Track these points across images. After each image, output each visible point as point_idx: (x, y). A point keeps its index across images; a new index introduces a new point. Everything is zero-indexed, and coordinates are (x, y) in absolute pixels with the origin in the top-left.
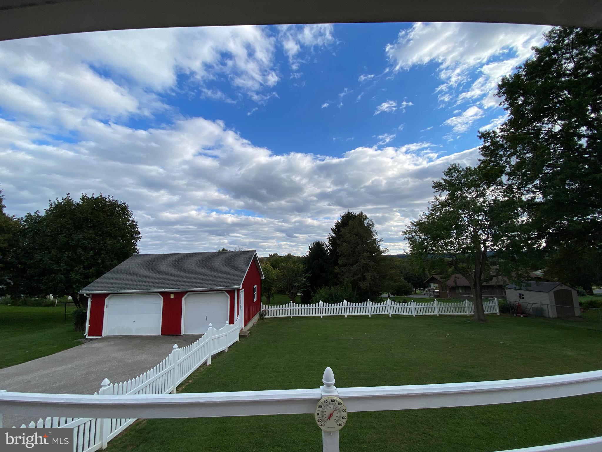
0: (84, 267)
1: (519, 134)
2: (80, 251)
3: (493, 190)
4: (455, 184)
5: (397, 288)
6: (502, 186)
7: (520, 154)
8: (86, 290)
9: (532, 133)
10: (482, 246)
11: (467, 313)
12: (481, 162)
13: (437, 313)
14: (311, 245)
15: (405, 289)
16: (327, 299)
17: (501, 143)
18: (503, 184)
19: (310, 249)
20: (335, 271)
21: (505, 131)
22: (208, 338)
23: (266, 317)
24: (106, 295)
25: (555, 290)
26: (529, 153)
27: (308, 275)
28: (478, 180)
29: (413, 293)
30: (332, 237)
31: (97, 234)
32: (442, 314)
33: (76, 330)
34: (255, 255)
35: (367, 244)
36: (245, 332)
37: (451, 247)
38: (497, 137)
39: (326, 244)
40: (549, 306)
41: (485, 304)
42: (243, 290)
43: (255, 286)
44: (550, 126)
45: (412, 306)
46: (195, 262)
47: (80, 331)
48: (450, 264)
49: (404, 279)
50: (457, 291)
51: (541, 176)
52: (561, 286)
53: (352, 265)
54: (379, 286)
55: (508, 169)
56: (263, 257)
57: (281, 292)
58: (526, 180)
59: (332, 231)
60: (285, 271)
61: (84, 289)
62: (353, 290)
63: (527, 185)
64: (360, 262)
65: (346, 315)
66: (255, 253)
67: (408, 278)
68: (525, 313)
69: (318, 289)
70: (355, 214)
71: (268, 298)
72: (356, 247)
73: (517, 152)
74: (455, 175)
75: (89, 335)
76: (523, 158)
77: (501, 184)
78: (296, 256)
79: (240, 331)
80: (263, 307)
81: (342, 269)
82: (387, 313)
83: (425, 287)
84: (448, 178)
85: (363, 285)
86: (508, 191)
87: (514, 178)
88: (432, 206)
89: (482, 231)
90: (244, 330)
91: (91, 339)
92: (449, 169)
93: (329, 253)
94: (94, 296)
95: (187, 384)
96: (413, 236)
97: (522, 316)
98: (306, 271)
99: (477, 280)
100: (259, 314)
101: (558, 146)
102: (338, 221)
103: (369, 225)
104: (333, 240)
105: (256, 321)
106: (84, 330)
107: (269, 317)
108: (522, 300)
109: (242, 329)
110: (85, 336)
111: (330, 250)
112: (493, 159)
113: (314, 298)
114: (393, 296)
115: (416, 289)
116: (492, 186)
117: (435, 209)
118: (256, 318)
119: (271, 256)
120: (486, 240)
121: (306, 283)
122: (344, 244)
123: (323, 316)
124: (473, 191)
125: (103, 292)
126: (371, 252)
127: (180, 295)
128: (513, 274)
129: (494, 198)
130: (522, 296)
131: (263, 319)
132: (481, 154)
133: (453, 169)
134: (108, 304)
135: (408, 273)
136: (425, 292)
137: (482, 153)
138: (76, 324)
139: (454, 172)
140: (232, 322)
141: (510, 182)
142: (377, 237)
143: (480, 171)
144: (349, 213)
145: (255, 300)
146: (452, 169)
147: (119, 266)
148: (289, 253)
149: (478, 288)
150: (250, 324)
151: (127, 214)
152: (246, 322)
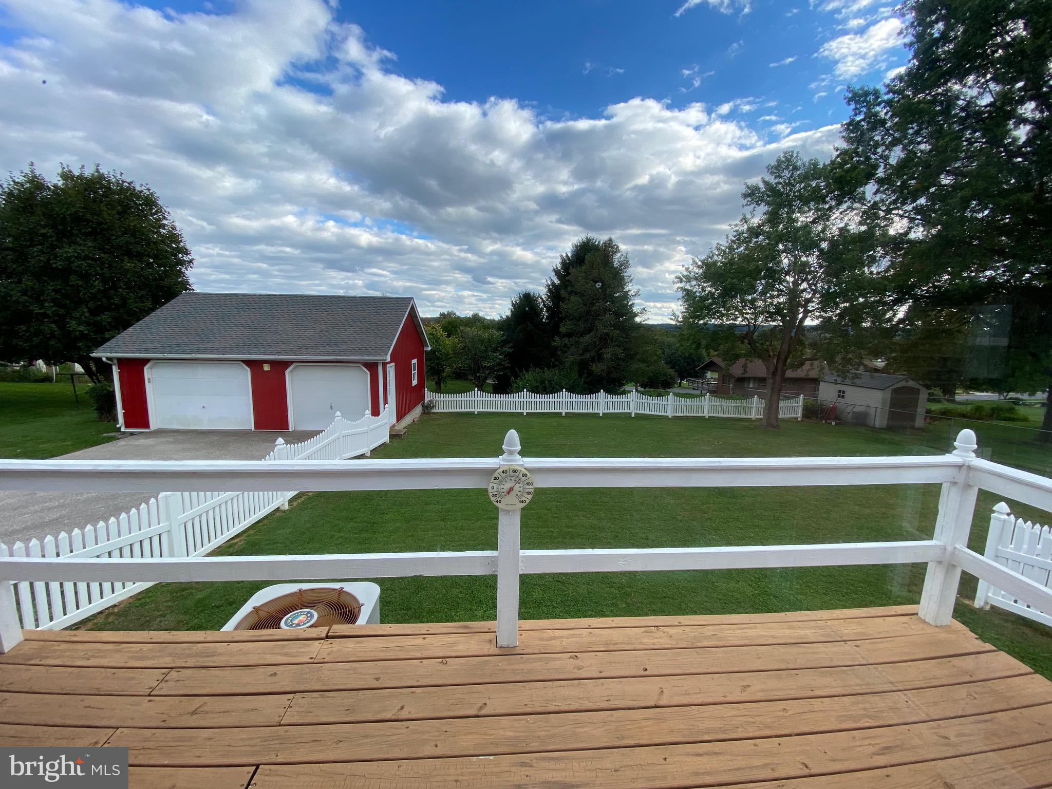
0: (90, 311)
1: (919, 102)
2: (73, 279)
3: (844, 211)
4: (782, 194)
5: (652, 375)
6: (863, 204)
7: (911, 142)
8: (104, 351)
9: (941, 103)
10: (802, 310)
11: (753, 416)
12: (838, 152)
13: (706, 414)
14: (515, 299)
15: (664, 378)
16: (537, 387)
17: (883, 116)
18: (865, 199)
19: (513, 305)
20: (553, 344)
21: (894, 93)
22: (335, 433)
23: (434, 410)
24: (146, 361)
25: (895, 387)
26: (925, 143)
27: (507, 349)
28: (824, 189)
29: (676, 386)
30: (553, 284)
31: (102, 249)
32: (714, 415)
33: (100, 419)
34: (412, 307)
35: (613, 301)
36: (400, 430)
37: (750, 309)
38: (879, 104)
39: (541, 298)
40: (879, 410)
41: (782, 404)
42: (393, 364)
43: (414, 361)
44: (974, 92)
45: (669, 403)
46: (301, 311)
47: (109, 421)
48: (742, 338)
49: (666, 363)
50: (746, 385)
51: (932, 190)
52: (907, 381)
53: (582, 335)
54: (623, 371)
55: (880, 172)
56: (429, 316)
57: (459, 375)
58: (905, 195)
59: (554, 274)
60: (467, 341)
61: (100, 348)
62: (580, 375)
63: (903, 205)
64: (597, 330)
65: (564, 411)
66: (412, 302)
67: (672, 363)
68: (840, 419)
69: (522, 371)
70: (599, 242)
71: (438, 383)
72: (593, 304)
73: (906, 138)
74: (787, 174)
75: (126, 427)
76: (911, 151)
77: (862, 200)
78: (488, 318)
79: (390, 429)
80: (429, 396)
81: (566, 340)
82: (628, 411)
83: (697, 377)
84: (773, 181)
85: (597, 368)
86: (870, 214)
87: (887, 189)
88: (735, 234)
89: (808, 284)
90: (396, 428)
91: (132, 434)
92: (780, 162)
93: (545, 313)
94: (122, 362)
95: (305, 497)
96: (691, 286)
97: (833, 423)
98: (504, 343)
99: (780, 366)
100: (423, 406)
101: (977, 134)
102: (567, 255)
103: (621, 265)
104: (555, 292)
105: (418, 416)
106: (115, 420)
107: (440, 411)
108: (841, 400)
109: (394, 426)
110: (120, 428)
111: (548, 309)
112: (861, 148)
113: (515, 385)
114: (643, 389)
115: (682, 379)
116: (846, 202)
117: (739, 239)
118: (417, 412)
119: (443, 315)
120: (809, 301)
121: (503, 363)
122: (574, 298)
123: (527, 413)
124: (810, 210)
125: (137, 355)
126: (618, 315)
127: (281, 366)
128: (838, 359)
129: (842, 225)
130: (841, 395)
131: (429, 413)
132: (843, 137)
133: (787, 162)
134: (150, 377)
135: (673, 354)
136: (696, 385)
137: (844, 134)
138: (99, 409)
139: (787, 168)
140: (376, 412)
141: (877, 198)
142: (631, 288)
143: (832, 170)
144: (589, 240)
145: (415, 382)
146: (783, 162)
147: (158, 312)
148: (476, 312)
149: (778, 378)
150: (408, 420)
151: (157, 212)
152: (400, 416)
